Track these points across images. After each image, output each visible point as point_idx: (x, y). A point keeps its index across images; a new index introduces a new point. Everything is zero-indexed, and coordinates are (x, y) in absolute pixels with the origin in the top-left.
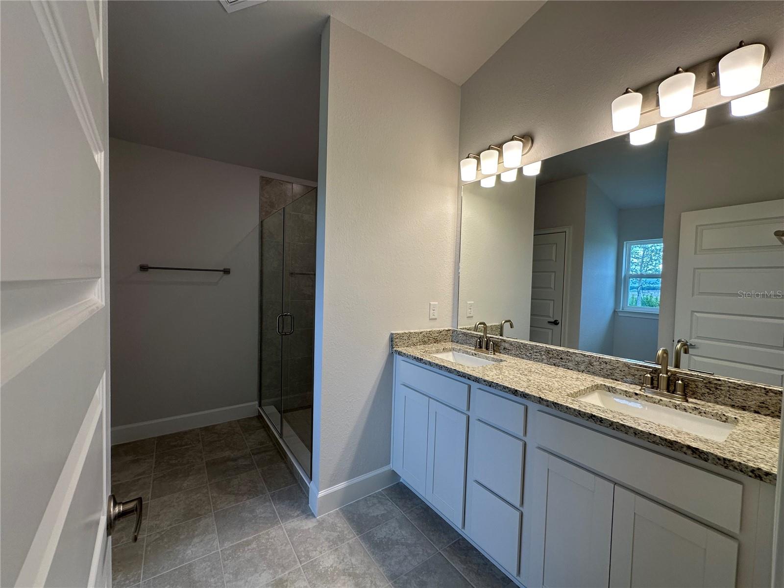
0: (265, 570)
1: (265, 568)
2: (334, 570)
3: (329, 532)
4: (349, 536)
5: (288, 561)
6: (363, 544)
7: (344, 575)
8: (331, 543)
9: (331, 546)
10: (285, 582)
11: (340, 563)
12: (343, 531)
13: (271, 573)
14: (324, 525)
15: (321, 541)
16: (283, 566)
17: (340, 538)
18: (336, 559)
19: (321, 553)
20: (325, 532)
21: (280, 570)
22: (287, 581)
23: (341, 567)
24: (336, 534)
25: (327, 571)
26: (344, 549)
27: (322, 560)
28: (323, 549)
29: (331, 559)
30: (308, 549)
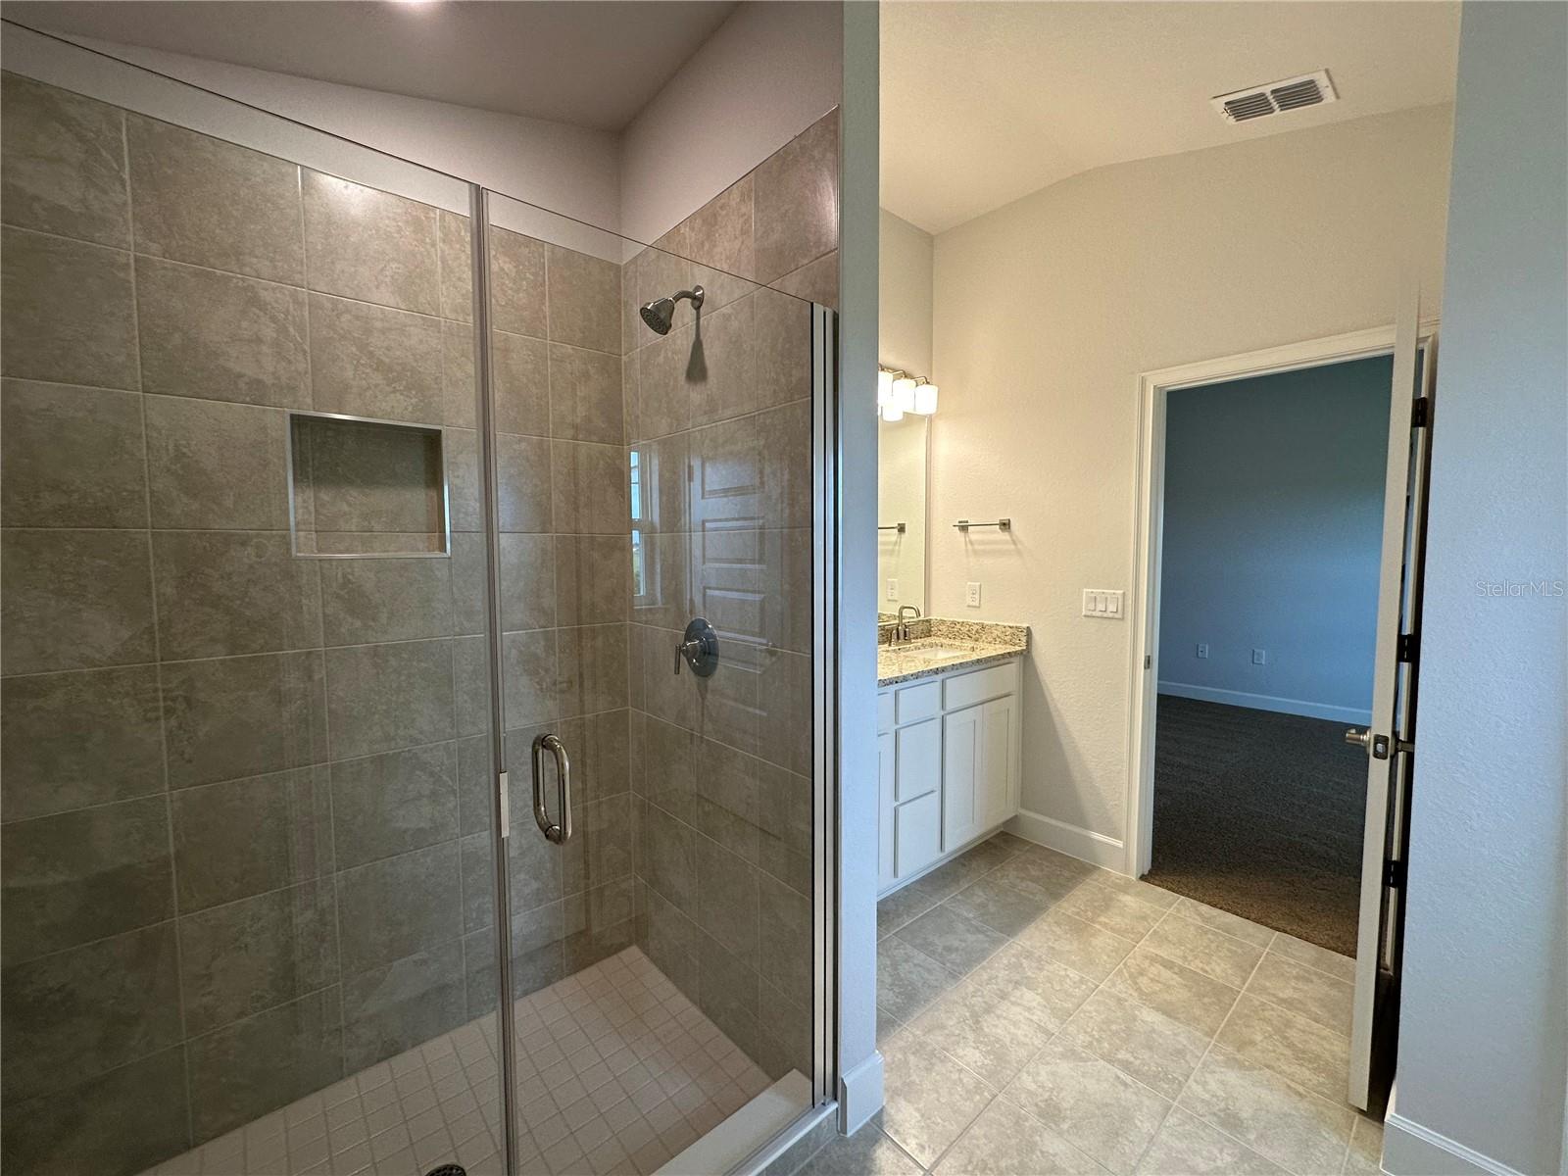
0: (1042, 1152)
1: (1038, 1153)
2: (981, 1042)
3: (912, 1071)
4: (908, 1037)
5: (1003, 1119)
6: (916, 1015)
7: (982, 1029)
8: (934, 1060)
9: (939, 1058)
10: (1041, 1107)
11: (964, 1038)
12: (900, 1049)
13: (1040, 1136)
14: (899, 1084)
15: (938, 1078)
16: (1017, 1123)
17: (919, 1048)
18: (961, 1045)
19: (960, 1071)
20: (914, 1077)
21: (1027, 1124)
22: (1036, 1105)
23: (971, 1036)
24: (912, 1059)
25: (988, 1052)
26: (936, 1039)
27: (973, 1065)
28: (952, 1069)
29: (965, 1052)
30: (963, 1093)
